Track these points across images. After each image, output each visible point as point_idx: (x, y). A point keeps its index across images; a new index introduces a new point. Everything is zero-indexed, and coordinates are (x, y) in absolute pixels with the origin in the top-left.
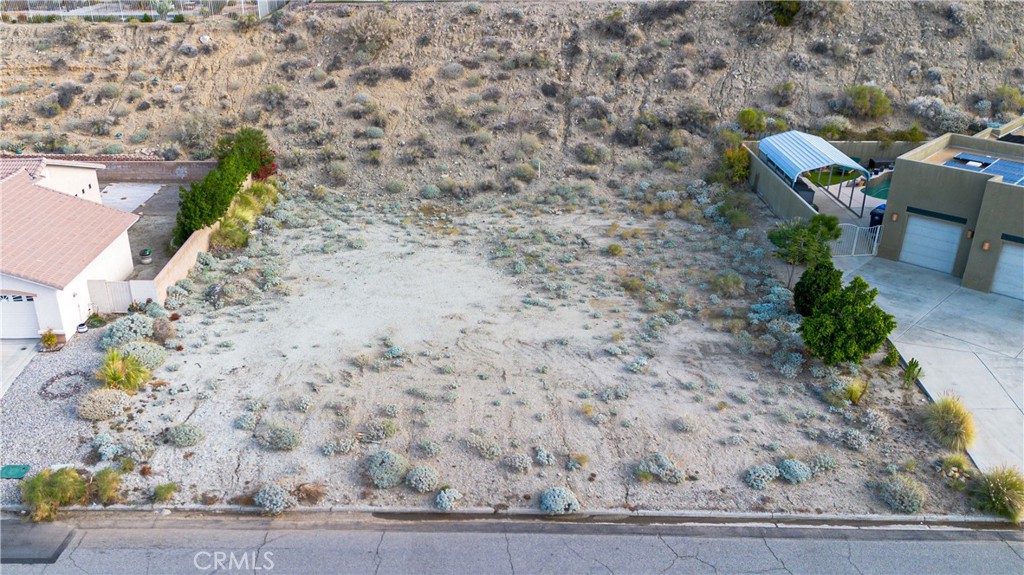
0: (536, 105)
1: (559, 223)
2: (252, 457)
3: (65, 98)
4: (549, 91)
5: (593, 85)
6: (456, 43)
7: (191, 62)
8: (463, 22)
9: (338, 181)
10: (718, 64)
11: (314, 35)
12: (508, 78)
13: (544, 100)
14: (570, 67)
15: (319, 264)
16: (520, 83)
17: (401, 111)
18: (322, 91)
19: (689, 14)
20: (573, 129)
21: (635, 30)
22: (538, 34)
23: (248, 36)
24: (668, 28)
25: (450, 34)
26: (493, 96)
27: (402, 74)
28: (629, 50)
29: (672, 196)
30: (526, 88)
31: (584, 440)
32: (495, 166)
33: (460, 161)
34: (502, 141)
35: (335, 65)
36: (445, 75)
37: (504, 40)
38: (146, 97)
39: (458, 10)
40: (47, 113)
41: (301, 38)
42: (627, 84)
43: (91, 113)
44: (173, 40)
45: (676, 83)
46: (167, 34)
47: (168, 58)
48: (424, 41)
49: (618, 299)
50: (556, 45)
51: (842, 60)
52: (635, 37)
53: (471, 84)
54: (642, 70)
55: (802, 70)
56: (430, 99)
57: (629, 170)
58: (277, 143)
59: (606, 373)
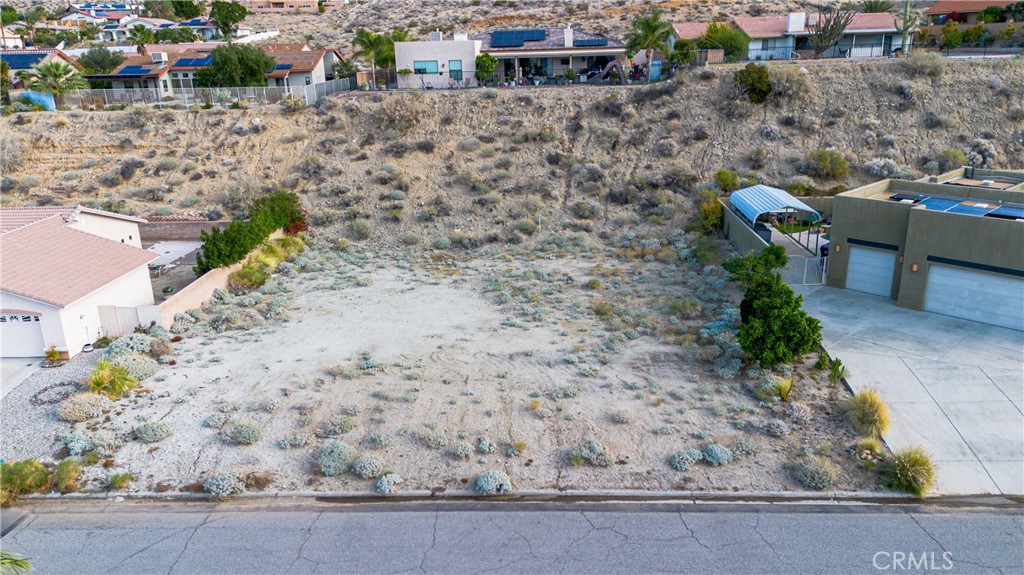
0: (541, 172)
1: (551, 265)
2: (213, 451)
3: (127, 171)
4: (554, 160)
5: (592, 154)
6: (475, 123)
7: (242, 140)
8: (481, 105)
9: (361, 235)
10: (700, 136)
11: (352, 117)
12: (518, 150)
13: (549, 167)
14: (573, 140)
15: (325, 298)
16: (529, 154)
17: (423, 177)
18: (355, 163)
19: (677, 96)
20: (573, 191)
21: (630, 109)
22: (547, 114)
23: (294, 118)
24: (658, 107)
25: (470, 115)
26: (505, 165)
27: (426, 148)
28: (624, 126)
29: (653, 243)
30: (533, 158)
31: (528, 431)
32: (502, 222)
33: (471, 218)
34: (511, 201)
35: (368, 141)
36: (463, 148)
37: (516, 119)
38: (200, 169)
39: (477, 95)
40: (110, 183)
41: (340, 119)
42: (621, 154)
43: (149, 183)
44: (228, 123)
45: (664, 152)
46: (223, 117)
47: (222, 137)
48: (447, 121)
49: (588, 322)
50: (561, 122)
51: (808, 131)
52: (629, 115)
53: (486, 155)
54: (634, 142)
55: (773, 139)
56: (449, 168)
57: (619, 224)
58: (308, 204)
59: (561, 378)
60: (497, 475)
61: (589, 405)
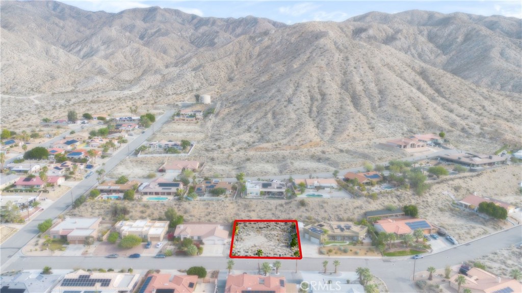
3: (209, 213)
4: (273, 214)
10: (294, 211)
21: (284, 205)
24: (289, 205)
26: (266, 214)
27: (254, 211)
28: (283, 208)
29: (286, 229)
35: (245, 209)
36: (259, 211)
38: (220, 213)
40: (207, 215)
43: (213, 216)
45: (288, 214)
48: (257, 206)
51: (309, 211)
53: (263, 213)
54: (284, 211)
55: (304, 213)
57: (282, 226)
60: (269, 255)
61: (276, 250)
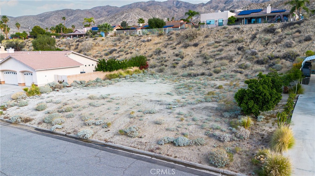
0: (233, 53)
4: (240, 49)
5: (257, 47)
6: (216, 37)
7: (143, 44)
10: (307, 39)
11: (177, 37)
12: (228, 46)
13: (237, 51)
14: (250, 42)
16: (232, 47)
18: (172, 50)
19: (302, 25)
20: (243, 59)
22: (244, 33)
23: (160, 37)
24: (292, 29)
25: (215, 34)
26: (221, 50)
27: (195, 45)
28: (274, 37)
34: (217, 62)
35: (179, 44)
36: (208, 45)
37: (232, 35)
41: (173, 37)
42: (269, 47)
45: (289, 46)
46: (142, 37)
48: (207, 37)
50: (249, 36)
52: (278, 32)
53: (215, 47)
54: (276, 42)
56: (200, 51)
